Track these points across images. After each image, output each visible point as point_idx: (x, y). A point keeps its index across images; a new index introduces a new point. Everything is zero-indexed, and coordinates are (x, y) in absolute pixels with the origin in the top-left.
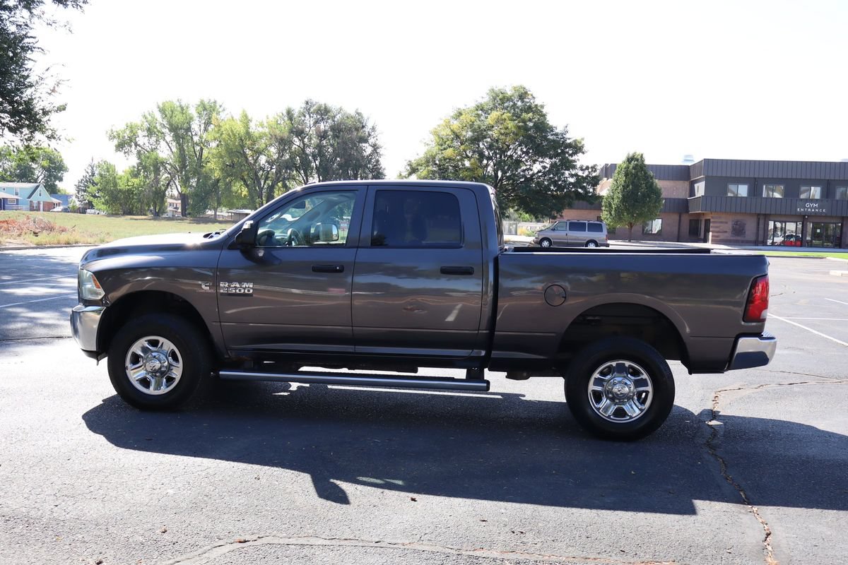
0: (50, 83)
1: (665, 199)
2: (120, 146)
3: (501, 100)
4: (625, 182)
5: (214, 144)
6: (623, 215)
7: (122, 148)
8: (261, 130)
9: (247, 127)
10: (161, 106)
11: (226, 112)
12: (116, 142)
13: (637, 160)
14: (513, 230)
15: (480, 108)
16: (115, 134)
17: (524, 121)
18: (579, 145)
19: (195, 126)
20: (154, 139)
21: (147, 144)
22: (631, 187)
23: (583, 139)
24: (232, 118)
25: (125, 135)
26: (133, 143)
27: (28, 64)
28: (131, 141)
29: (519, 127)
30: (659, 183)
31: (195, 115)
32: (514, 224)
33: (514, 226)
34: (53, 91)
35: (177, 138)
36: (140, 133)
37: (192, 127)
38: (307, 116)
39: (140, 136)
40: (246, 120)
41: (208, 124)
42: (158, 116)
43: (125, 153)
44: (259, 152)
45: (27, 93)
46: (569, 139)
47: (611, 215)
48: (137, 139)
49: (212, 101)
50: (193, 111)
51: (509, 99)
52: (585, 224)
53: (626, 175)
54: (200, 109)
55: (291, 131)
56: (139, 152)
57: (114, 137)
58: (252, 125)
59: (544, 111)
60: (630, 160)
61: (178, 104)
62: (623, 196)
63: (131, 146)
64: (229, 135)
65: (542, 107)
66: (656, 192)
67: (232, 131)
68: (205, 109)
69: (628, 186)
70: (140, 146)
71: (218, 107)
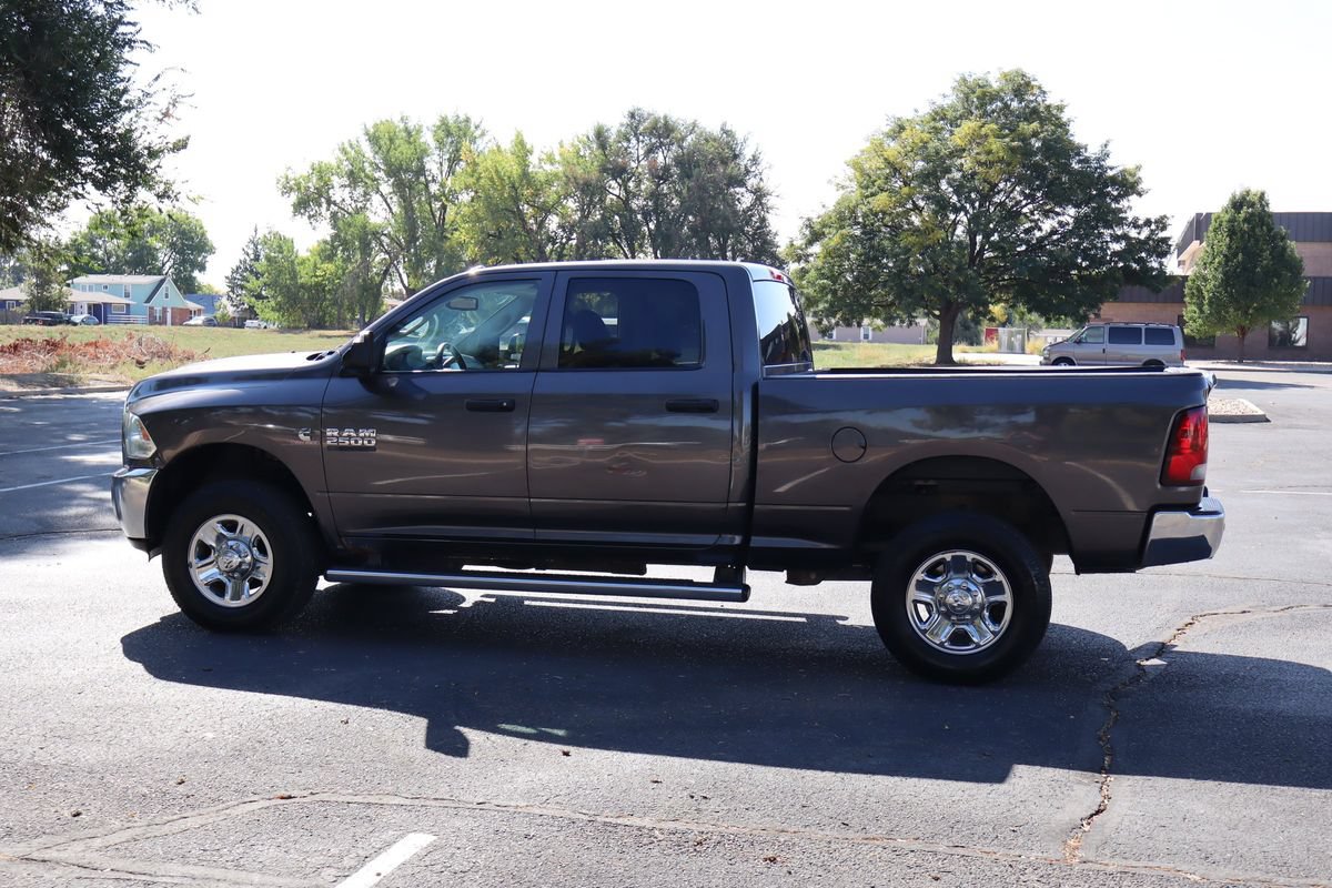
0: (162, 101)
1: (1314, 279)
2: (301, 206)
3: (978, 98)
4: (1229, 247)
5: (465, 197)
6: (1227, 312)
7: (305, 208)
8: (548, 167)
9: (524, 164)
10: (372, 131)
11: (486, 139)
12: (294, 197)
13: (1252, 205)
14: (1017, 345)
15: (939, 115)
16: (292, 183)
17: (1024, 139)
18: (1131, 179)
19: (432, 165)
20: (360, 190)
21: (348, 201)
22: (1240, 256)
23: (1138, 168)
24: (499, 147)
25: (310, 185)
26: (323, 200)
27: (125, 71)
28: (321, 196)
29: (1013, 150)
30: (1295, 247)
31: (433, 144)
32: (1019, 333)
33: (1019, 336)
34: (166, 114)
35: (400, 187)
36: (336, 181)
37: (427, 167)
38: (634, 141)
39: (336, 185)
40: (522, 150)
41: (454, 160)
42: (367, 149)
43: (310, 217)
44: (546, 210)
45: (124, 121)
46: (1111, 169)
47: (1202, 311)
48: (331, 192)
49: (462, 117)
50: (428, 138)
51: (995, 97)
52: (1140, 329)
53: (1232, 233)
54: (441, 134)
55: (604, 169)
56: (334, 216)
57: (291, 189)
58: (533, 159)
59: (1065, 117)
60: (1237, 204)
61: (402, 126)
62: (1225, 273)
63: (320, 205)
64: (491, 179)
65: (1060, 109)
66: (1294, 267)
67: (497, 171)
68: (449, 134)
69: (1235, 255)
70: (335, 204)
71: (473, 128)
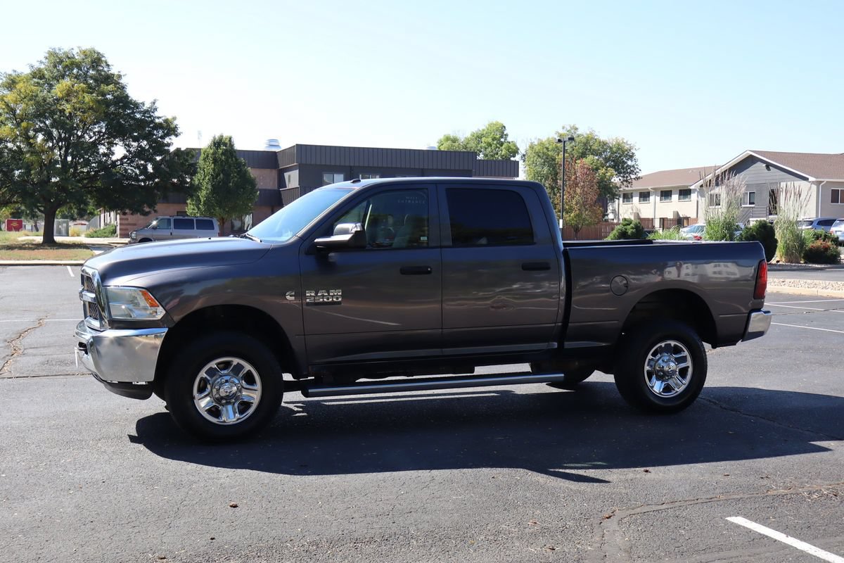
1: (260, 190)
3: (63, 65)
4: (214, 170)
6: (214, 210)
13: (225, 144)
14: (63, 231)
15: (38, 75)
17: (104, 94)
18: (172, 126)
22: (222, 175)
23: (174, 118)
29: (98, 101)
30: (253, 172)
32: (64, 222)
33: (65, 225)
46: (159, 118)
47: (199, 209)
51: (79, 67)
52: (193, 220)
53: (215, 161)
59: (123, 81)
60: (218, 143)
62: (212, 186)
65: (120, 76)
66: (252, 183)
69: (218, 175)
